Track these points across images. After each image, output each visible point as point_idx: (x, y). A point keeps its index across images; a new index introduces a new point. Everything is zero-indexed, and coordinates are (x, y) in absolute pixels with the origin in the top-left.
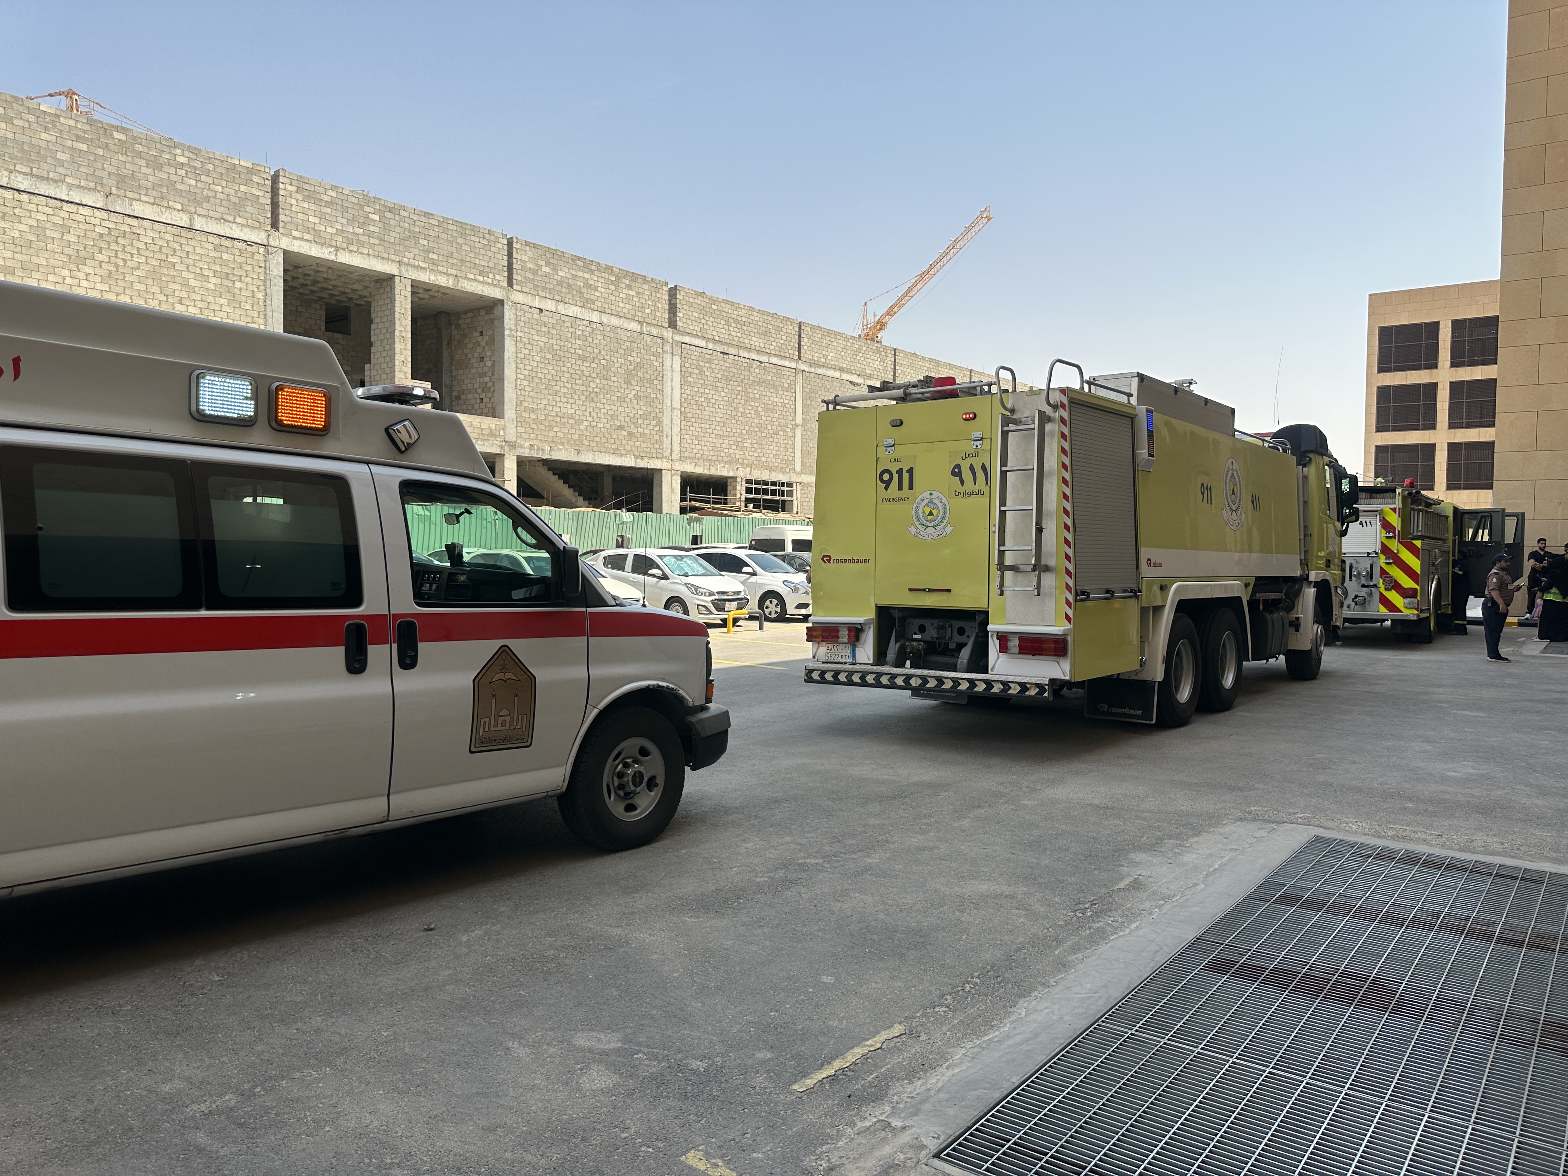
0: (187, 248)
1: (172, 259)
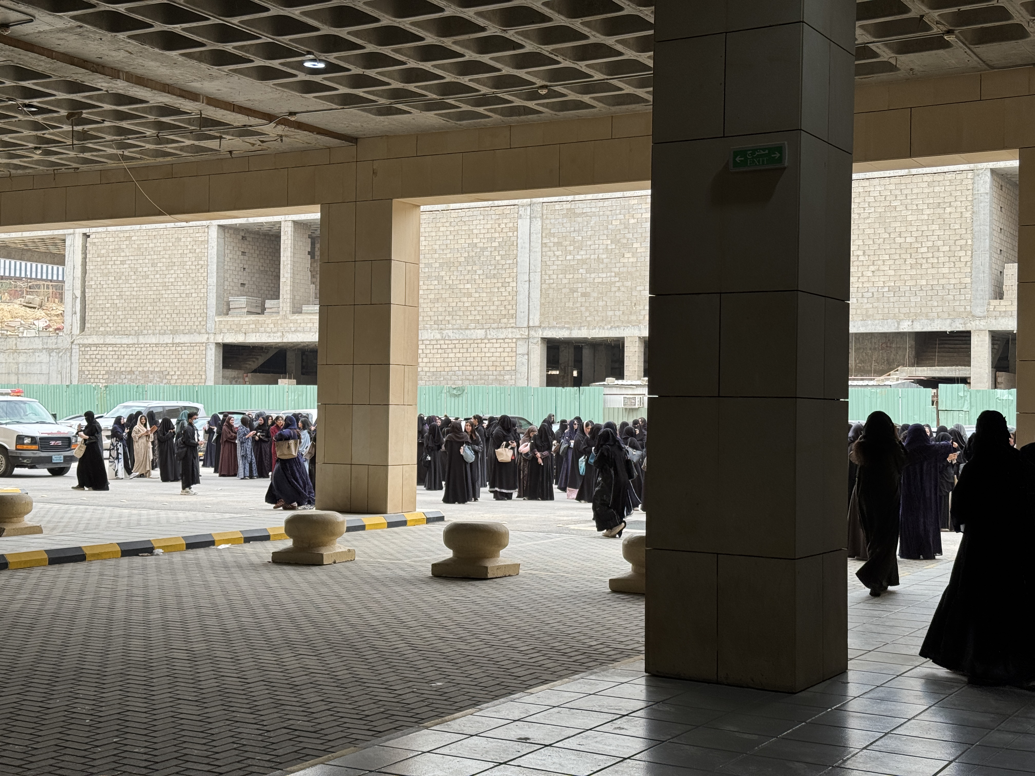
0: (905, 192)
1: (894, 204)
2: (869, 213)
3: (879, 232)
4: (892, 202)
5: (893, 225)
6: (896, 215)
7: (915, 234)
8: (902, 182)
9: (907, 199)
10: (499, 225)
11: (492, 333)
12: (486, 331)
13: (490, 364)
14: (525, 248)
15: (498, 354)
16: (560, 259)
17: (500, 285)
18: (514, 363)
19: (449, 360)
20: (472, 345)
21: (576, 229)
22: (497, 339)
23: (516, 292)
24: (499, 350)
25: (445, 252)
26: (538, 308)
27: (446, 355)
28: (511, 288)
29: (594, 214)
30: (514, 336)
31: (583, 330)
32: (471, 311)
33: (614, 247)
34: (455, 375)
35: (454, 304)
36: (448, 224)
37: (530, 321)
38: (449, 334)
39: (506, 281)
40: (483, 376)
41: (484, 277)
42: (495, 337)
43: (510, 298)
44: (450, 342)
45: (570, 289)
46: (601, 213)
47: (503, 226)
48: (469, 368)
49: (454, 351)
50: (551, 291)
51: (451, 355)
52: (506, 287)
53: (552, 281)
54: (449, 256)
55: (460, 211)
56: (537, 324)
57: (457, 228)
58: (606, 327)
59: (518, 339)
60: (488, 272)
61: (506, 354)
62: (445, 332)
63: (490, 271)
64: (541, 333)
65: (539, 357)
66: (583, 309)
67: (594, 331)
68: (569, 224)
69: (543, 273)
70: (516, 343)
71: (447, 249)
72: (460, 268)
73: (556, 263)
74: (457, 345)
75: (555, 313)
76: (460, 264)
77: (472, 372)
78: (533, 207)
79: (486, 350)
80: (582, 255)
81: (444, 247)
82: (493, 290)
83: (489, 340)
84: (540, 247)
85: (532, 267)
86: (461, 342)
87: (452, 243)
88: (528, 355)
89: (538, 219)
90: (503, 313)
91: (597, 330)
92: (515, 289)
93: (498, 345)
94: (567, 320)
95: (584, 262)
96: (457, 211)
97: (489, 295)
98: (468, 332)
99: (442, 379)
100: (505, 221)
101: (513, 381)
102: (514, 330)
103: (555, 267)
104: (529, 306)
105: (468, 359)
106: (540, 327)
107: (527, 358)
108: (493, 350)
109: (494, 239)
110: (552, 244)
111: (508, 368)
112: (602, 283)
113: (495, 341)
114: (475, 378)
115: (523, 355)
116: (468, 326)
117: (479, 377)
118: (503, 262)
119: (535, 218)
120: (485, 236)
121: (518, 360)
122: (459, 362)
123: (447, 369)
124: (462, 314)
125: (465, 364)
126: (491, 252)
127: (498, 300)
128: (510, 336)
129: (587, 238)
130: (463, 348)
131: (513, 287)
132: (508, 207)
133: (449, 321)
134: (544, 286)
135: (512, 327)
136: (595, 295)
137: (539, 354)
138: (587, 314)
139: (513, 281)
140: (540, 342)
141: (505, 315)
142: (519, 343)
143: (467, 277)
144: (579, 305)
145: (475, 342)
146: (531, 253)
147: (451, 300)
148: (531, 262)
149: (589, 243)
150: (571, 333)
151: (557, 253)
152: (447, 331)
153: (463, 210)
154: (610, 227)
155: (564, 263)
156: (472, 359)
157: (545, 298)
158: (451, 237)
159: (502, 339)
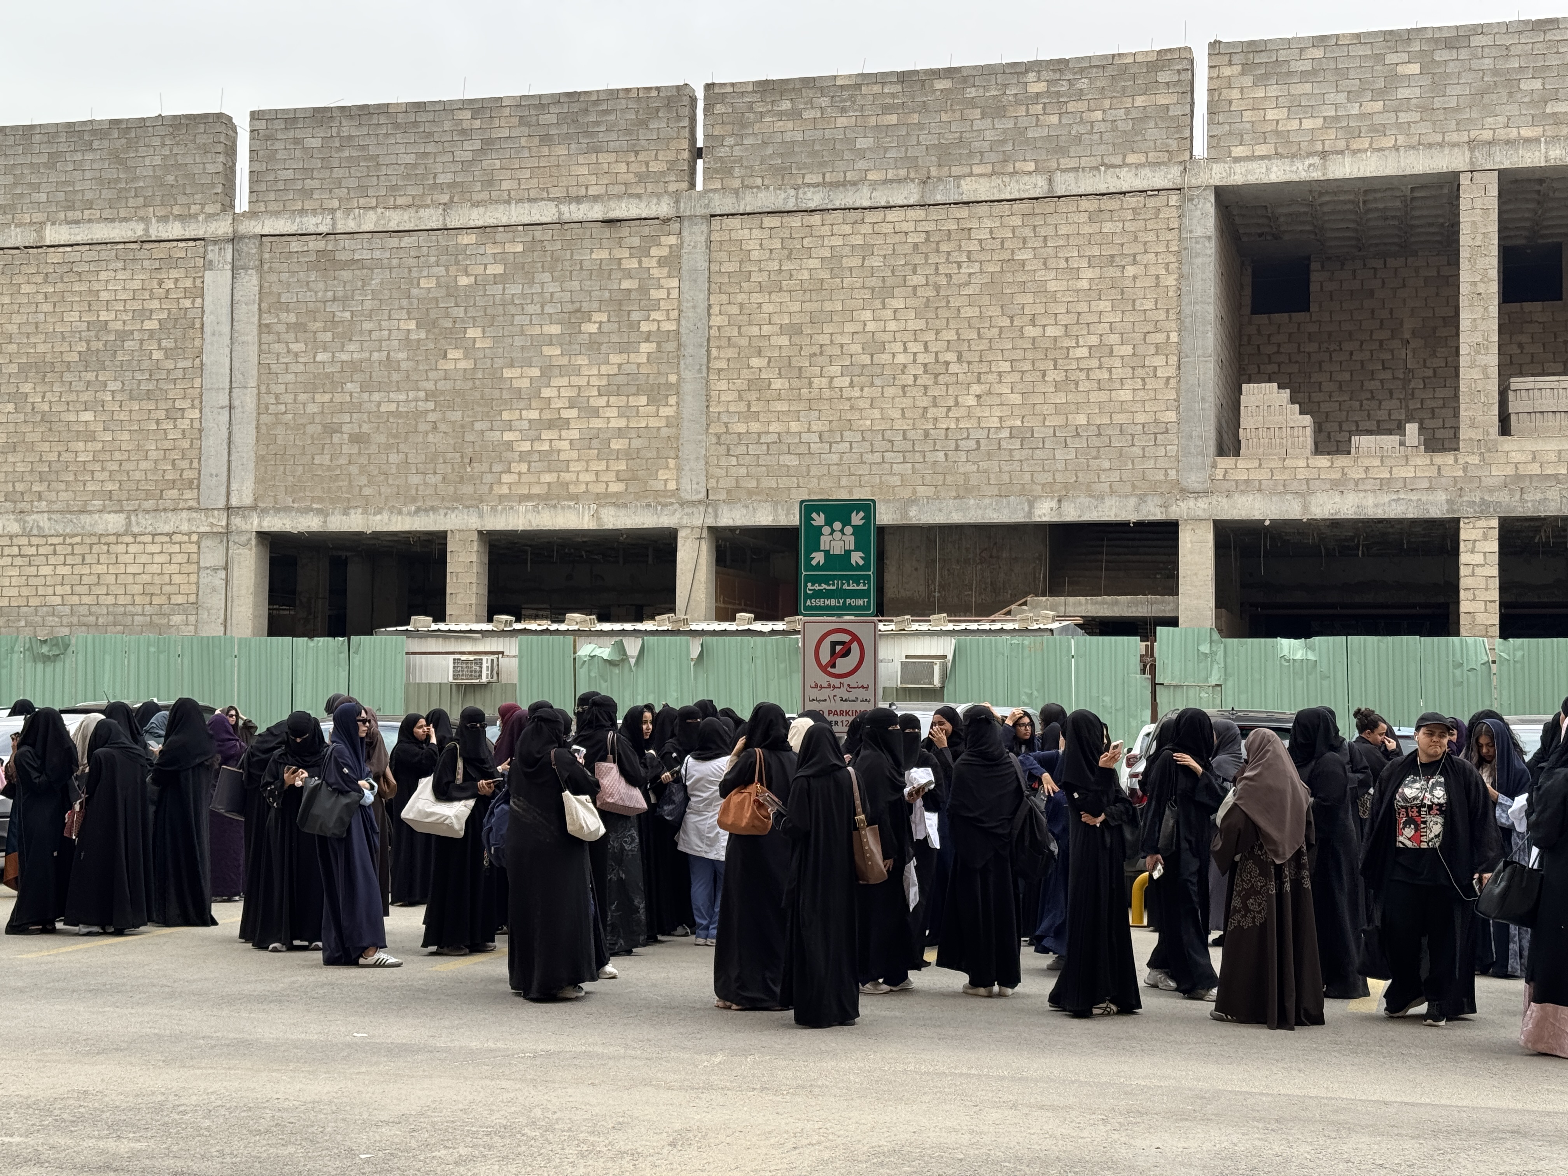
0: (1043, 232)
1: (1020, 256)
2: (970, 274)
3: (990, 314)
4: (1016, 251)
5: (1020, 299)
6: (1024, 278)
7: (1064, 320)
8: (1037, 211)
9: (1046, 246)
10: (160, 283)
11: (143, 522)
12: (128, 518)
13: (138, 589)
14: (220, 335)
15: (156, 568)
16: (300, 360)
17: (162, 414)
18: (194, 587)
19: (41, 581)
20: (96, 549)
21: (340, 294)
22: (154, 535)
23: (200, 431)
24: (158, 559)
25: (32, 340)
26: (252, 465)
27: (32, 570)
28: (188, 422)
29: (378, 264)
30: (194, 529)
31: (353, 516)
32: (92, 472)
33: (423, 335)
34: (53, 615)
35: (53, 457)
36: (39, 279)
37: (232, 494)
38: (41, 524)
39: (177, 405)
40: (120, 618)
41: (126, 396)
42: (150, 529)
43: (186, 444)
44: (42, 541)
45: (325, 426)
46: (395, 262)
47: (169, 284)
48: (86, 600)
49: (52, 560)
50: (280, 431)
51: (45, 570)
52: (175, 419)
53: (282, 408)
54: (41, 348)
55: (69, 249)
56: (248, 501)
57: (60, 287)
58: (405, 510)
59: (202, 535)
60: (135, 387)
61: (174, 568)
62: (30, 519)
63: (139, 385)
64: (256, 522)
65: (253, 576)
66: (354, 469)
67: (379, 517)
68: (321, 285)
69: (263, 389)
70: (198, 543)
71: (37, 332)
72: (68, 377)
73: (293, 368)
74: (58, 547)
75: (291, 478)
76: (69, 367)
77: (93, 609)
78: (242, 246)
79: (128, 558)
80: (351, 352)
81: (31, 329)
82: (145, 426)
83: (135, 536)
84: (255, 332)
85: (237, 376)
86: (68, 541)
87: (49, 319)
88: (226, 568)
89: (250, 272)
90: (169, 476)
91: (385, 516)
92: (196, 424)
93: (156, 548)
94: (318, 493)
95: (354, 367)
96: (61, 249)
97: (135, 436)
98: (85, 519)
99: (23, 623)
100: (174, 274)
101: (192, 628)
102: (194, 515)
103: (290, 378)
104: (229, 461)
105: (86, 580)
106: (254, 508)
107: (224, 576)
108: (144, 559)
109: (148, 314)
110: (282, 328)
111: (180, 599)
112: (397, 414)
113: (149, 539)
114: (101, 621)
115: (215, 570)
116: (85, 505)
117: (111, 618)
118: (169, 364)
119: (245, 268)
120: (128, 307)
121: (202, 581)
122: (62, 584)
123: (34, 602)
124: (72, 478)
125: (77, 589)
126: (141, 341)
127: (157, 449)
128: (185, 528)
129: (362, 315)
130: (73, 554)
131: (192, 420)
132: (181, 244)
133: (40, 493)
134: (264, 418)
135: (190, 509)
136: (382, 439)
137: (253, 568)
138: (363, 480)
139: (193, 407)
140: (254, 542)
141: (174, 481)
142: (206, 543)
143: (84, 397)
144: (343, 461)
145: (103, 540)
146: (236, 347)
147: (46, 446)
148: (236, 365)
149: (367, 326)
150: (325, 522)
151: (295, 347)
152: (34, 517)
153: (76, 248)
154: (415, 291)
155: (311, 368)
156: (94, 579)
157: (268, 445)
158: (47, 307)
159: (167, 534)
